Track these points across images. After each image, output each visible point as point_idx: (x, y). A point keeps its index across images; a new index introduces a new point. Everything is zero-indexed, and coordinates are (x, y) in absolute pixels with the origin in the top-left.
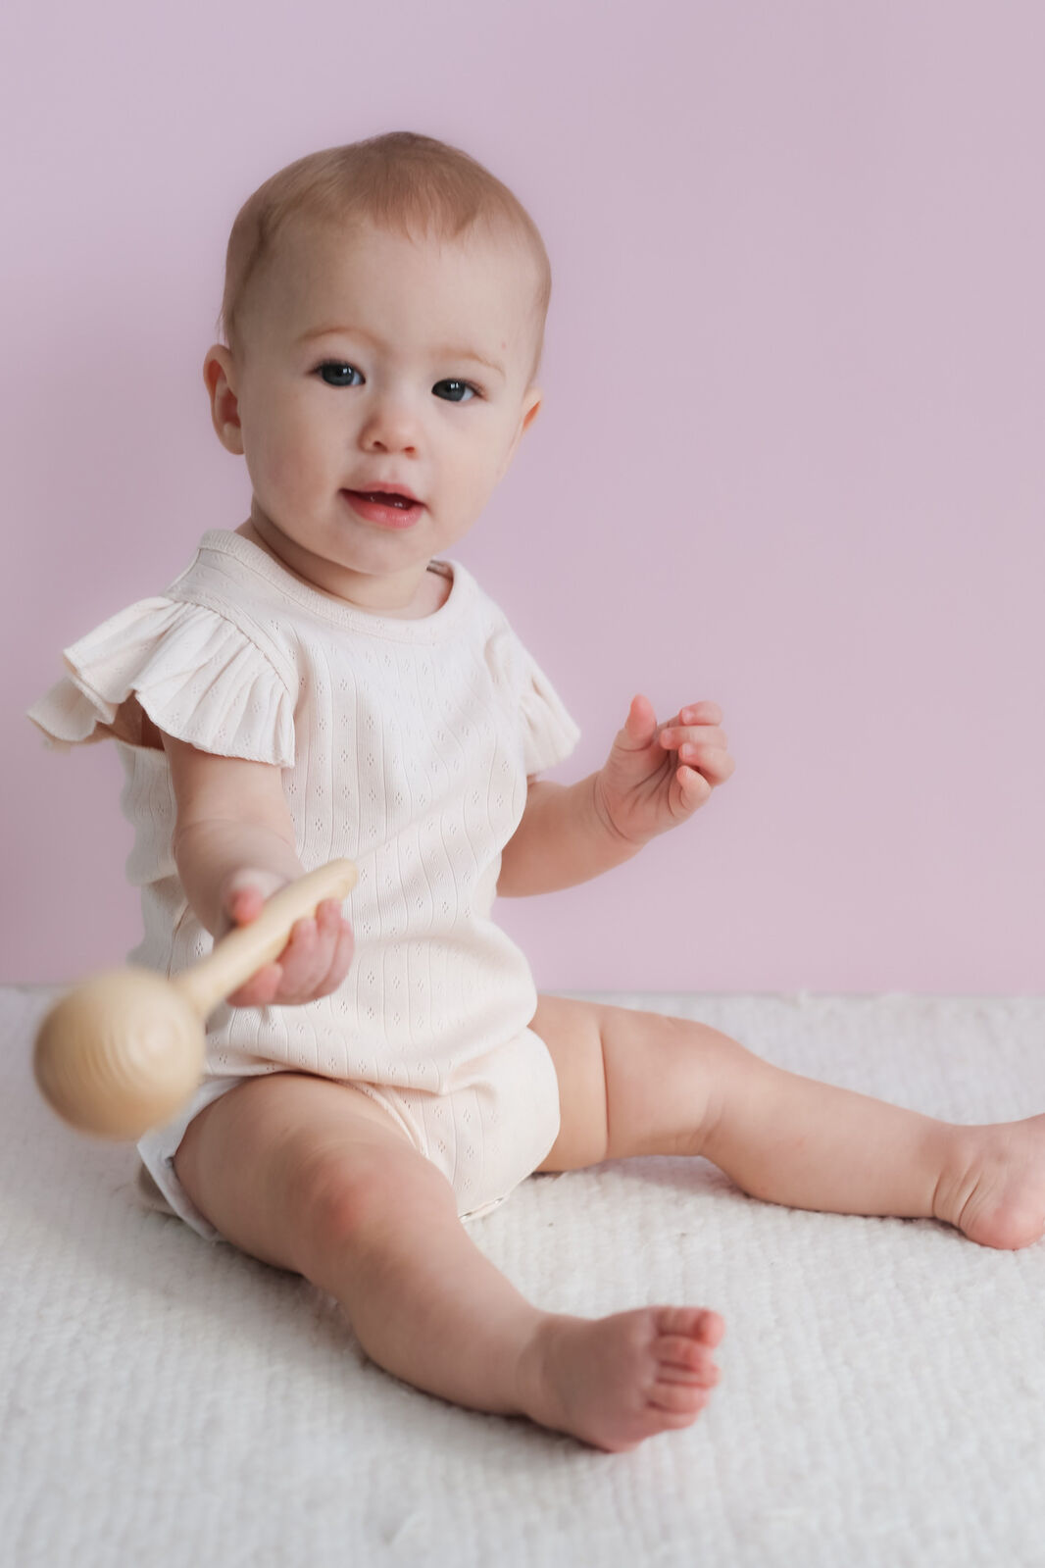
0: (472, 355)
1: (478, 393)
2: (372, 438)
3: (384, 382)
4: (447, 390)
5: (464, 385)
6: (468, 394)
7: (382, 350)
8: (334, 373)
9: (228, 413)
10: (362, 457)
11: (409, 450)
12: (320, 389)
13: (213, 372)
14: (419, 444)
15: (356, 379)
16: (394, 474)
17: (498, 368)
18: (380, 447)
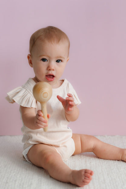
0: (61, 57)
1: (61, 61)
2: (49, 69)
3: (50, 61)
4: (58, 61)
5: (60, 60)
6: (60, 61)
7: (50, 57)
8: (44, 60)
9: (31, 63)
10: (48, 71)
11: (53, 70)
12: (42, 62)
13: (28, 57)
14: (54, 69)
15: (46, 61)
16: (52, 73)
17: (64, 58)
18: (50, 70)
